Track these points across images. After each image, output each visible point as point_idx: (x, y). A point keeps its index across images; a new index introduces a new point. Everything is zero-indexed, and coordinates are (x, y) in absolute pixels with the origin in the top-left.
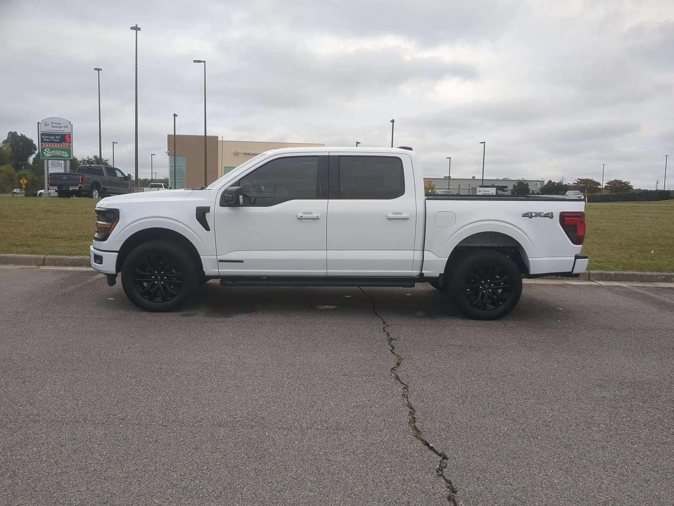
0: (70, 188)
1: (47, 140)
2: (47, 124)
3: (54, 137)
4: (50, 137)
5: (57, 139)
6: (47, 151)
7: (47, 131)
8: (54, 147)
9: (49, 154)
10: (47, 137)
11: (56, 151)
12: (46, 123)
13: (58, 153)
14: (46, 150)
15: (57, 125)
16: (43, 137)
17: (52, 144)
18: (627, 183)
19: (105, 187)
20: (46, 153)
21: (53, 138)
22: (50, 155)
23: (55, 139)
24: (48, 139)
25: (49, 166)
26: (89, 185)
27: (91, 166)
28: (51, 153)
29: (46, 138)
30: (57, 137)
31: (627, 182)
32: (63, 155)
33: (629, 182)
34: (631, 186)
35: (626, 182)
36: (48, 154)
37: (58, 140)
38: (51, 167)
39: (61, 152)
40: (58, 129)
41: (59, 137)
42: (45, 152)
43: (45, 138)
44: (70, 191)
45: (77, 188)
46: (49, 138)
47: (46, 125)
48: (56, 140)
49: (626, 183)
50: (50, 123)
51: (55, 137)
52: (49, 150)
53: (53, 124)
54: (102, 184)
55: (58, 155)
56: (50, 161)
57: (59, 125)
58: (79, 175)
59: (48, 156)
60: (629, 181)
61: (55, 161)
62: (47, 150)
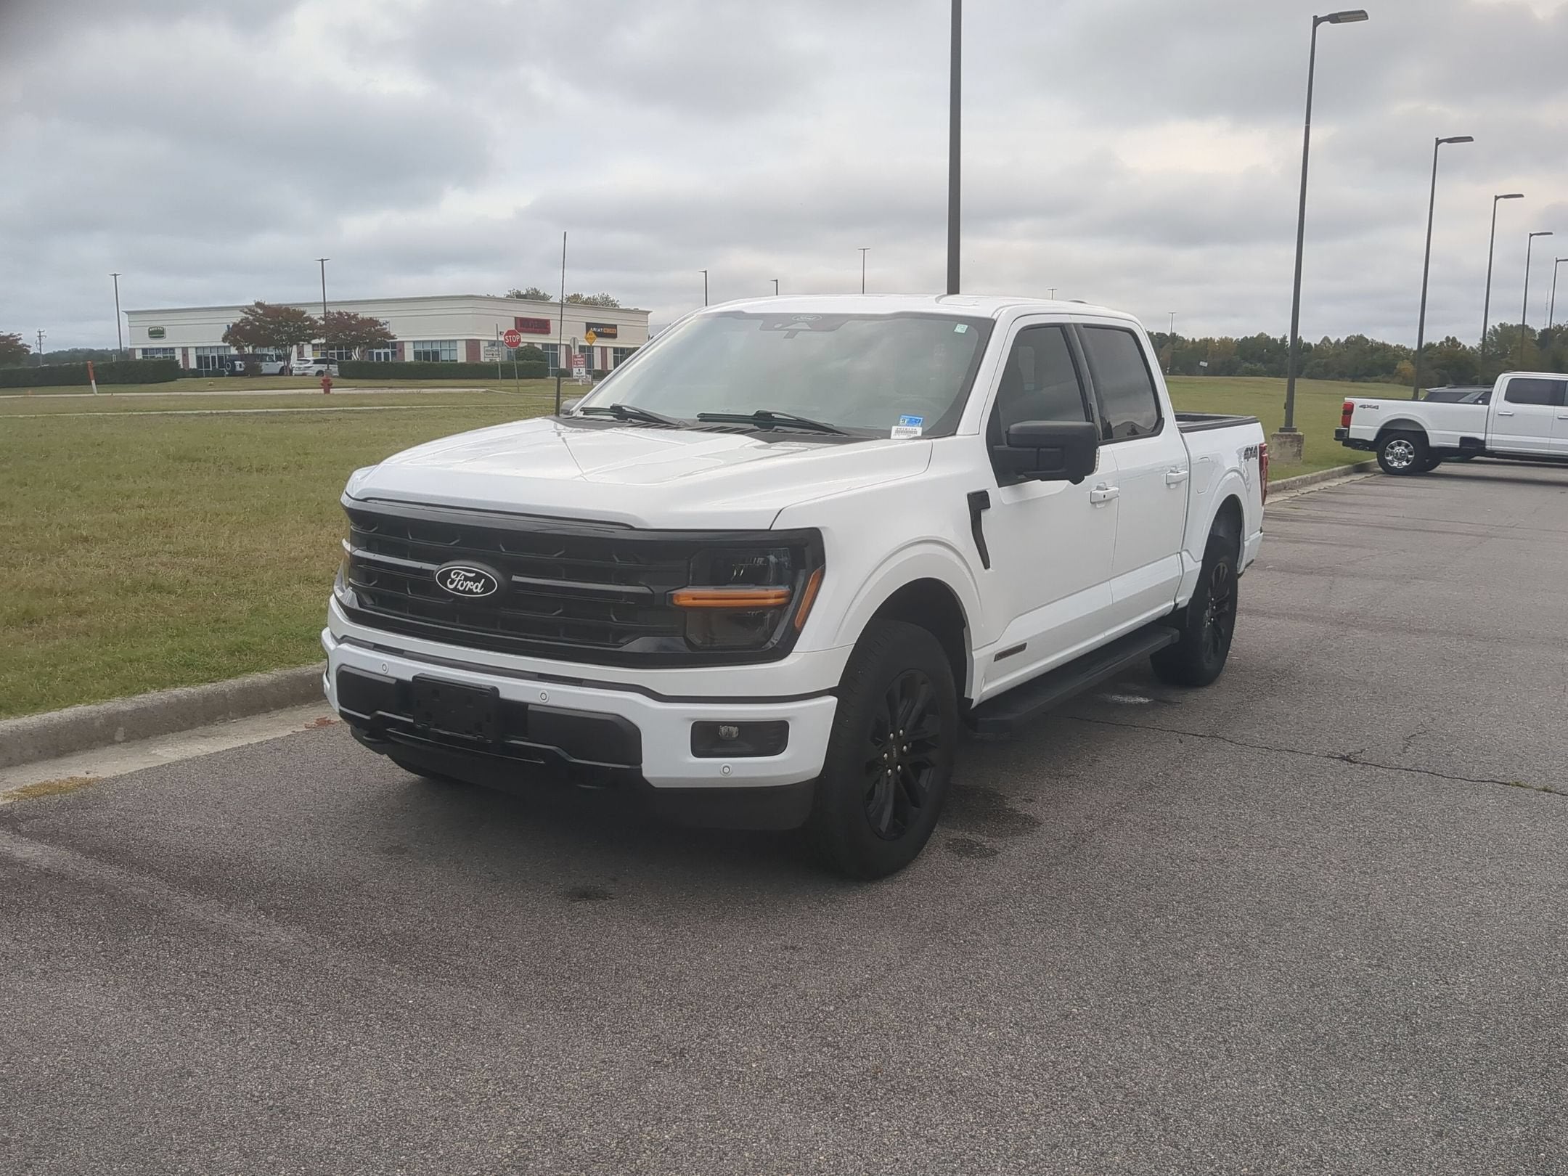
18: (15, 338)
31: (15, 336)
33: (18, 337)
34: (24, 345)
35: (11, 336)
49: (12, 338)
60: (19, 335)
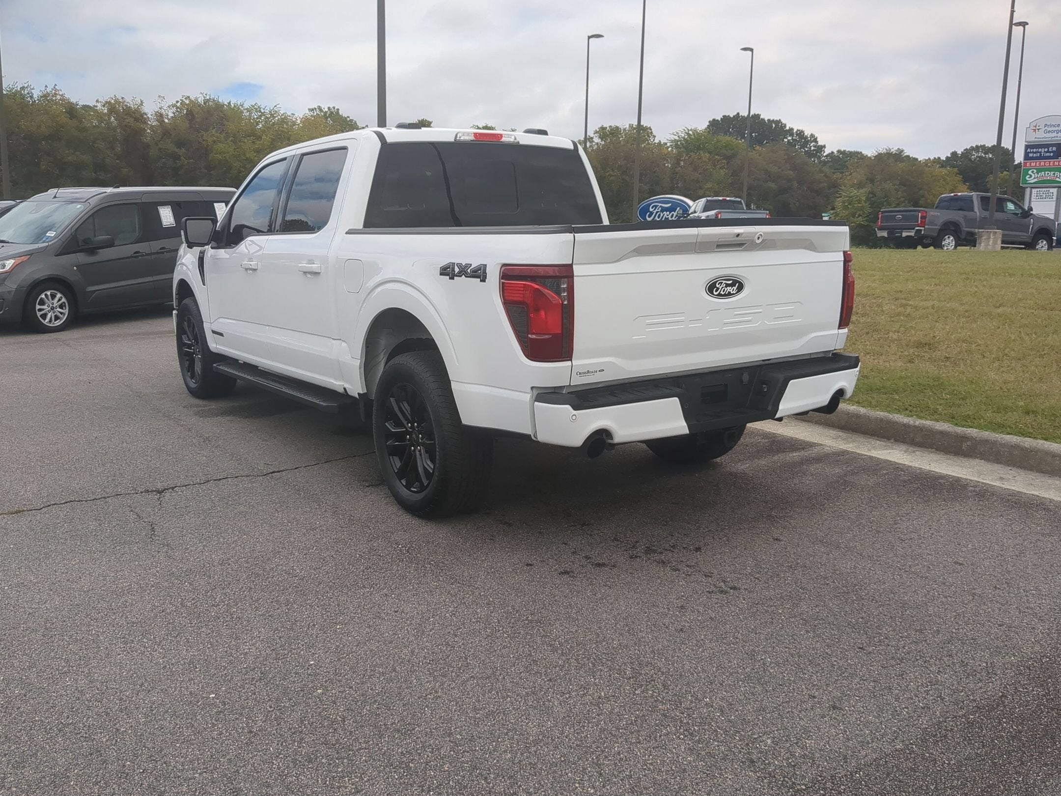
0: (903, 233)
1: (1035, 155)
2: (1038, 128)
3: (1046, 150)
4: (1040, 150)
5: (1050, 152)
6: (1032, 174)
7: (1036, 140)
8: (1045, 166)
9: (1035, 178)
10: (1035, 150)
11: (1046, 173)
12: (1036, 127)
13: (1049, 175)
14: (1030, 172)
15: (1054, 129)
16: (1029, 150)
17: (1040, 162)
19: (972, 230)
20: (1029, 178)
21: (1045, 152)
22: (1036, 180)
23: (1046, 152)
24: (1035, 153)
25: (1033, 200)
26: (937, 227)
27: (957, 195)
28: (1037, 177)
29: (1033, 152)
30: (1050, 148)
32: (1057, 179)
36: (1032, 178)
37: (1052, 154)
38: (1035, 200)
39: (1054, 174)
40: (1055, 134)
41: (1054, 149)
42: (1028, 176)
43: (1030, 152)
44: (904, 238)
45: (912, 233)
46: (1038, 152)
47: (1035, 130)
48: (1048, 154)
50: (1042, 126)
51: (1048, 149)
52: (1035, 171)
53: (1046, 128)
54: (964, 226)
55: (1048, 178)
56: (1034, 191)
57: (1057, 128)
58: (919, 211)
59: (1032, 182)
61: (1043, 190)
62: (1033, 172)
